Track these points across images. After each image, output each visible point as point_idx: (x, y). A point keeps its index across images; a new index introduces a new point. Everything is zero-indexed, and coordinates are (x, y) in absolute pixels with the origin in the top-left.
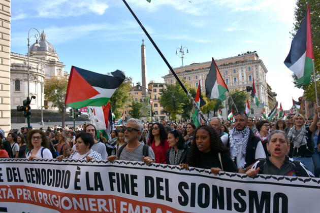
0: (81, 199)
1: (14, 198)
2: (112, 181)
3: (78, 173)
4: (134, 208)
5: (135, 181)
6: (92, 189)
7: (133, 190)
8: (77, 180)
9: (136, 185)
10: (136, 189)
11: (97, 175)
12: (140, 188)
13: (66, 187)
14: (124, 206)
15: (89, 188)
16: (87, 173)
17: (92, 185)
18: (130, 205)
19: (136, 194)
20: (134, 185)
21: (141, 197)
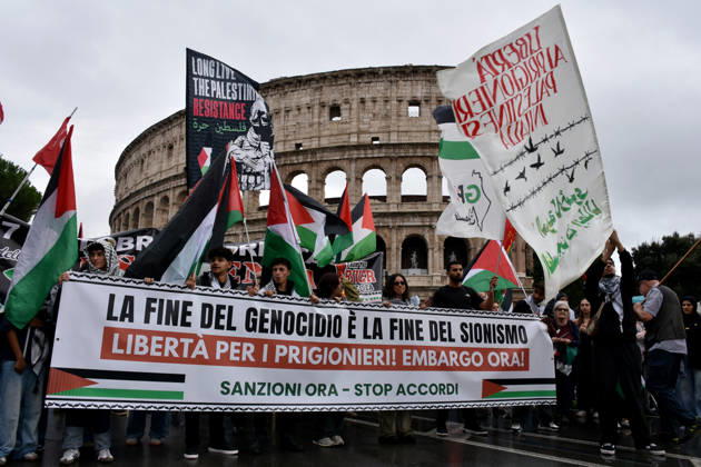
0: (354, 351)
1: (206, 357)
2: (393, 328)
3: (352, 319)
4: (420, 354)
5: (421, 326)
6: (369, 337)
7: (418, 334)
8: (351, 327)
9: (421, 330)
10: (421, 334)
11: (377, 321)
12: (426, 333)
13: (337, 335)
14: (408, 355)
15: (366, 336)
16: (366, 319)
17: (370, 332)
18: (415, 352)
19: (422, 339)
20: (419, 330)
21: (427, 342)
